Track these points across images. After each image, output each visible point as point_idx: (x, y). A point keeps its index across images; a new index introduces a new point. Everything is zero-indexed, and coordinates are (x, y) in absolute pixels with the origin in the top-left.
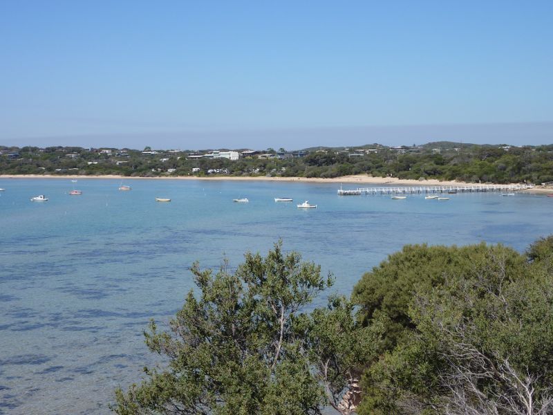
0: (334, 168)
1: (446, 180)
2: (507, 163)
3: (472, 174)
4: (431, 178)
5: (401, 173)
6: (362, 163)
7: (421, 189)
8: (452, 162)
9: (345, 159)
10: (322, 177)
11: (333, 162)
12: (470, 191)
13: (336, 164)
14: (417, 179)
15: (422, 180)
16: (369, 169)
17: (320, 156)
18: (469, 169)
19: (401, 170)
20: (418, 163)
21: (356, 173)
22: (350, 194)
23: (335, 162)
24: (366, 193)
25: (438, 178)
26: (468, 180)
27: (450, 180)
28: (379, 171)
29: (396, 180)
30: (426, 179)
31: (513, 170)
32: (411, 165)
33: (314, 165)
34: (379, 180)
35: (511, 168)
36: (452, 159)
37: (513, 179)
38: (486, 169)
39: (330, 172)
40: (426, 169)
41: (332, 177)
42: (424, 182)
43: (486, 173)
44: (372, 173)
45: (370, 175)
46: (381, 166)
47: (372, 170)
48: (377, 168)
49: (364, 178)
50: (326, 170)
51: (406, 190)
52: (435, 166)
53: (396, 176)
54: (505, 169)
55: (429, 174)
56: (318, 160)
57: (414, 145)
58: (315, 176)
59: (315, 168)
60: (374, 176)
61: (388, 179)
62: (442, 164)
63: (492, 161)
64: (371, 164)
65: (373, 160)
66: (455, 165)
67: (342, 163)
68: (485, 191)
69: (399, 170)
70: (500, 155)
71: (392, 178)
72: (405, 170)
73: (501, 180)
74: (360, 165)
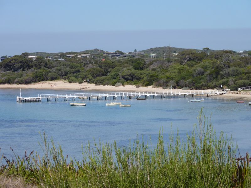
0: (29, 73)
1: (143, 86)
2: (206, 68)
3: (169, 78)
4: (128, 84)
5: (98, 78)
6: (59, 68)
7: (107, 96)
8: (152, 67)
9: (43, 64)
10: (16, 83)
11: (29, 67)
12: (161, 97)
13: (33, 69)
14: (113, 85)
15: (119, 86)
16: (66, 74)
17: (16, 60)
18: (168, 74)
19: (99, 76)
20: (117, 68)
21: (52, 79)
22: (30, 101)
23: (32, 67)
24: (48, 100)
25: (135, 84)
26: (165, 85)
27: (147, 85)
28: (76, 77)
29: (93, 86)
30: (123, 85)
31: (210, 74)
32: (109, 70)
33: (8, 70)
34: (75, 86)
35: (208, 72)
36: (151, 64)
37: (210, 84)
38: (184, 73)
39: (24, 78)
40: (124, 74)
41: (27, 83)
42: (121, 88)
43: (184, 78)
44: (68, 78)
45: (67, 80)
46: (79, 71)
47: (69, 75)
48: (74, 73)
49: (61, 84)
50: (21, 76)
51: (91, 96)
52: (133, 71)
53: (93, 82)
54: (203, 74)
55: (127, 80)
56: (14, 64)
57: (135, 51)
58: (9, 82)
59: (10, 74)
60: (70, 82)
61: (86, 85)
62: (142, 69)
63: (193, 66)
64: (68, 69)
65: (71, 64)
66: (153, 70)
67: (40, 68)
68: (177, 96)
69: (97, 76)
70: (201, 60)
71: (90, 84)
72: (103, 75)
73: (198, 85)
74: (57, 70)
